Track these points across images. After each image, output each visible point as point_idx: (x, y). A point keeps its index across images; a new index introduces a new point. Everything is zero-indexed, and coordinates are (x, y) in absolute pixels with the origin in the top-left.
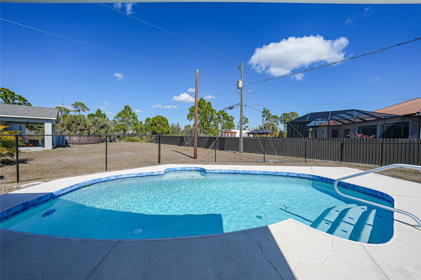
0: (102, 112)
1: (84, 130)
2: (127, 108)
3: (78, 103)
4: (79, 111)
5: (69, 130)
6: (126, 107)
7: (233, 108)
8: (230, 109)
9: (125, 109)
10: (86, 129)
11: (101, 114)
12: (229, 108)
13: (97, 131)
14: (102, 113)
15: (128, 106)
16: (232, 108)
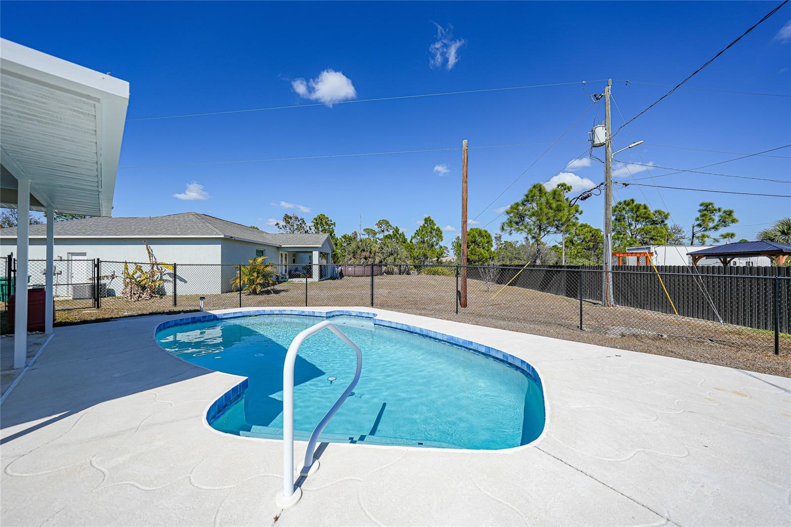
0: (400, 230)
1: (370, 258)
2: (428, 220)
3: (382, 221)
4: (383, 231)
5: (355, 258)
6: (426, 220)
7: (589, 196)
8: (582, 199)
9: (425, 223)
10: (371, 256)
11: (398, 233)
12: (580, 198)
13: (384, 259)
14: (400, 232)
15: (429, 217)
16: (586, 198)
